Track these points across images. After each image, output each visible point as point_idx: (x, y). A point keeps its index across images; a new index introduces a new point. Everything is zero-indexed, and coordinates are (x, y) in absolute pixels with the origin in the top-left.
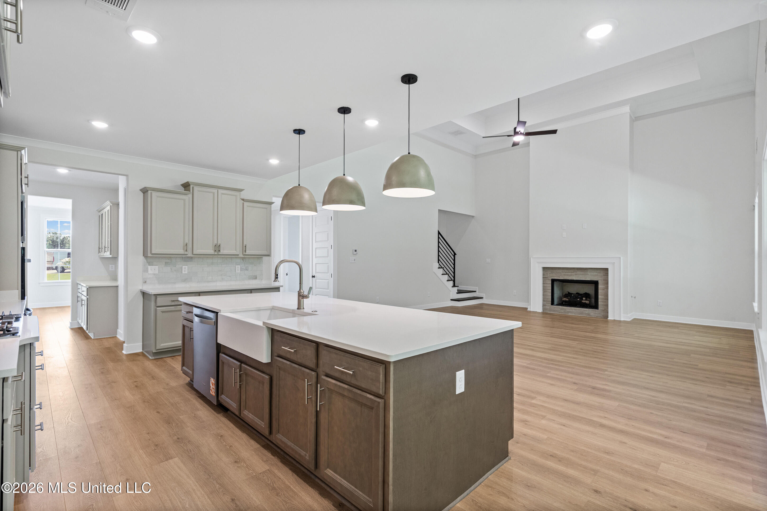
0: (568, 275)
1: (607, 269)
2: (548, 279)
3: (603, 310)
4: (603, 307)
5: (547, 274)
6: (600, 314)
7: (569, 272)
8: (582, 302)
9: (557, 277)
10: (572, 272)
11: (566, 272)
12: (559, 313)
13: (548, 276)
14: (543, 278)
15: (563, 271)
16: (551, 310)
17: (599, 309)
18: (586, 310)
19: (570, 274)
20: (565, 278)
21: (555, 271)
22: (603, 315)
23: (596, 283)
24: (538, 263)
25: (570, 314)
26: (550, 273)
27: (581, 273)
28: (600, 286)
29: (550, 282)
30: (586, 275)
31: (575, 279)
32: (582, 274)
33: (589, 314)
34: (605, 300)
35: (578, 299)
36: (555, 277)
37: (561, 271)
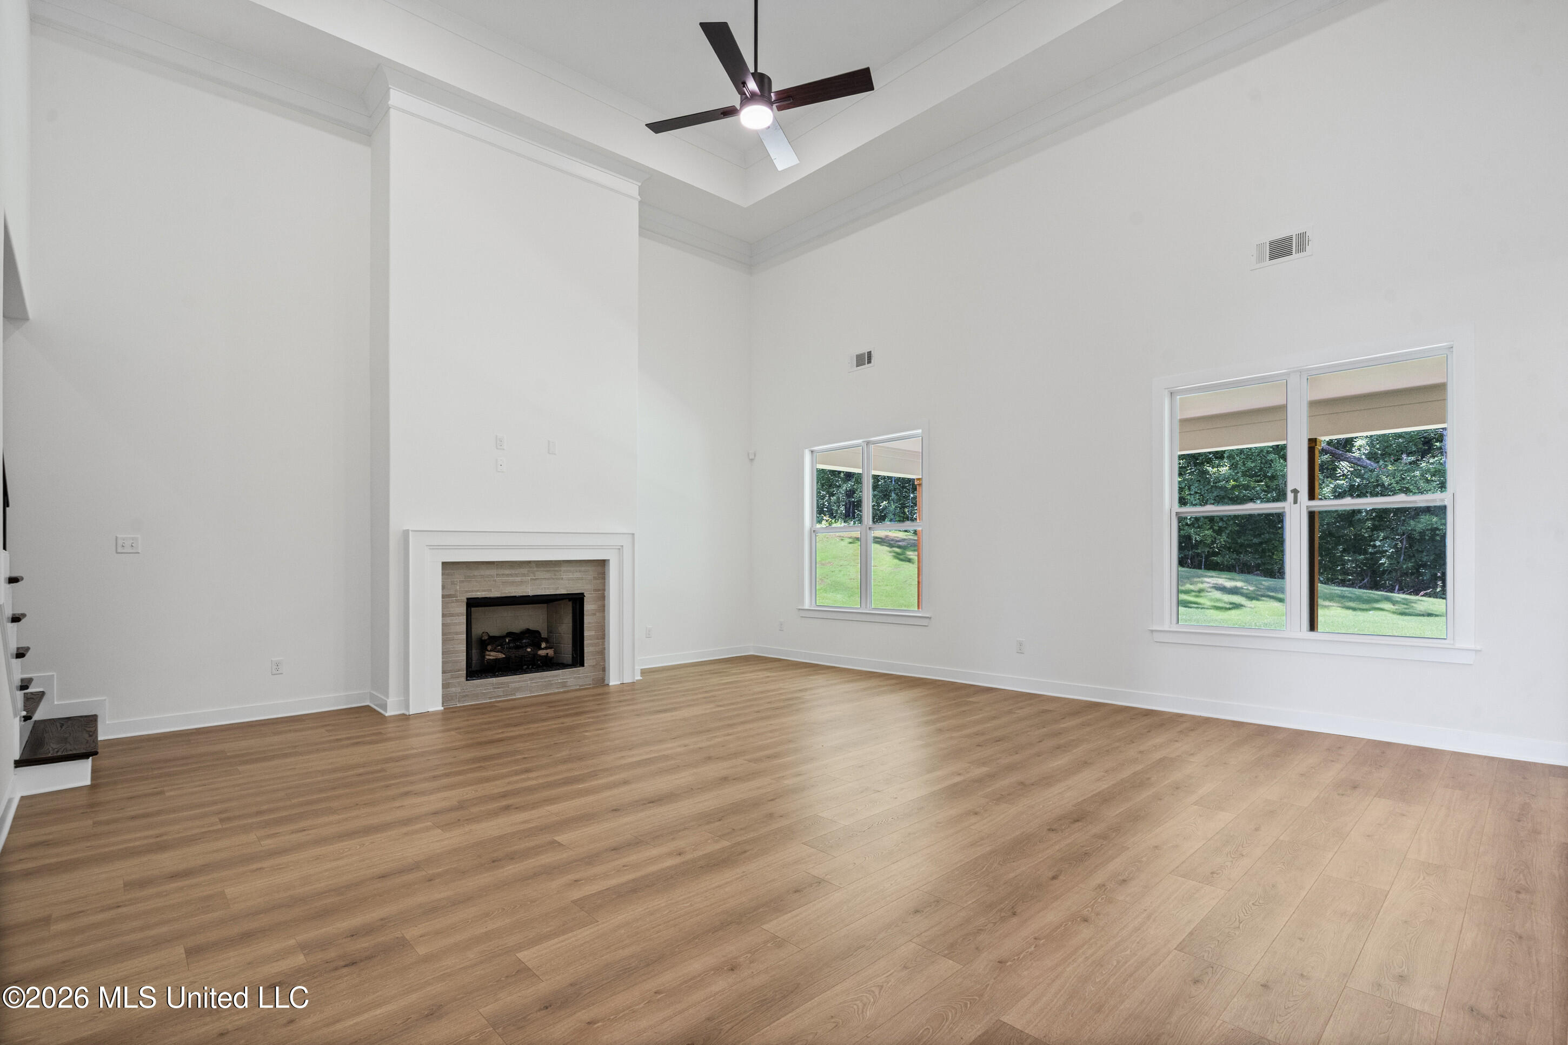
0: (513, 583)
1: (603, 563)
2: (457, 601)
3: (593, 666)
4: (593, 659)
5: (453, 583)
6: (586, 677)
7: (516, 575)
8: (540, 656)
9: (484, 591)
10: (524, 575)
11: (508, 575)
12: (490, 698)
13: (456, 591)
14: (443, 597)
15: (501, 572)
16: (465, 696)
17: (585, 665)
18: (556, 676)
19: (519, 579)
20: (505, 593)
21: (476, 573)
22: (593, 680)
23: (577, 600)
24: (432, 547)
25: (518, 696)
26: (462, 582)
27: (548, 575)
28: (589, 607)
29: (463, 609)
30: (557, 579)
31: (531, 593)
32: (548, 579)
33: (564, 684)
34: (598, 639)
35: (529, 650)
36: (478, 591)
37: (493, 572)
